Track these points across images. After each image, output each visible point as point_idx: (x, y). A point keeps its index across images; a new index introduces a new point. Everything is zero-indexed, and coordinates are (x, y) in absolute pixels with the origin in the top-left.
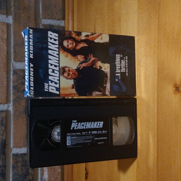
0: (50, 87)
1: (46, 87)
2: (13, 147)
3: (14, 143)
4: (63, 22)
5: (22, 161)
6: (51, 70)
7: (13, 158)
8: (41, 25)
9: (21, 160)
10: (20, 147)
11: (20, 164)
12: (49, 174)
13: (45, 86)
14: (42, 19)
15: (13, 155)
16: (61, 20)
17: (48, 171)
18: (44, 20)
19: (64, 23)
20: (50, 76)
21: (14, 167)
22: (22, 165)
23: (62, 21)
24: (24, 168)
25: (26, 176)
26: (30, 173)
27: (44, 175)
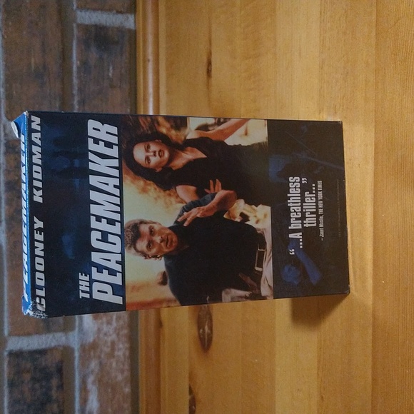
0: (96, 286)
1: (84, 285)
2: (10, 334)
3: (12, 324)
4: (131, 18)
5: (32, 368)
6: (99, 235)
7: (9, 362)
8: (75, 25)
9: (29, 365)
10: (29, 334)
11: (27, 377)
12: (100, 400)
13: (81, 283)
14: (79, 13)
15: (11, 354)
16: (127, 12)
17: (99, 391)
18: (83, 13)
19: (133, 21)
20: (93, 254)
21: (12, 385)
22: (34, 379)
23: (129, 16)
24: (37, 386)
25: (43, 404)
26: (54, 398)
27: (90, 402)
